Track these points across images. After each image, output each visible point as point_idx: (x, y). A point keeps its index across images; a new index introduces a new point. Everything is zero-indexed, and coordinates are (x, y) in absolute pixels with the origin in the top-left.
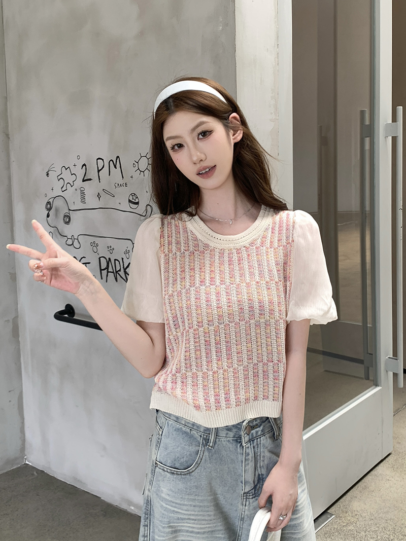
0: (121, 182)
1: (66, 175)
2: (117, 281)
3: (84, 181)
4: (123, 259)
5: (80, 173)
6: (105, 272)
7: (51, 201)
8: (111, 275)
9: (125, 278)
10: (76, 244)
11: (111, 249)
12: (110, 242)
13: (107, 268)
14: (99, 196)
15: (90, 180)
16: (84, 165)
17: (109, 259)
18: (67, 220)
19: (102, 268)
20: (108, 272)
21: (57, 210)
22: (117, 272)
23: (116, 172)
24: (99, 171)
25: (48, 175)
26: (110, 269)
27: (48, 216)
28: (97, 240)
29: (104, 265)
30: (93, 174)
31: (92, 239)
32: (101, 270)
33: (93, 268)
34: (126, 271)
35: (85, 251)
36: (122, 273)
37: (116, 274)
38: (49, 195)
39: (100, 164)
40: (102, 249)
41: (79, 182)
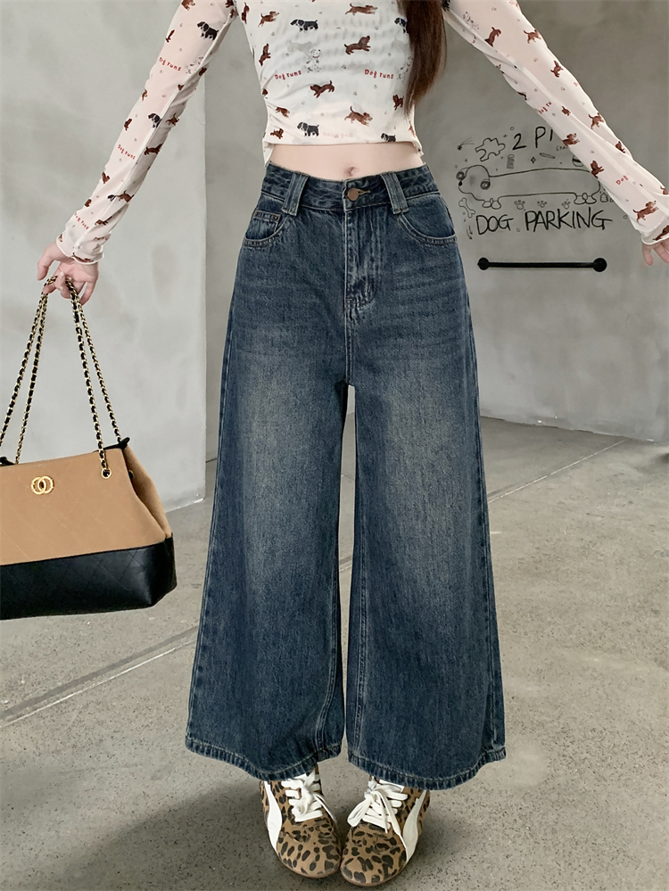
1: (490, 146)
2: (547, 228)
3: (514, 148)
4: (558, 210)
5: (511, 142)
6: (532, 225)
7: (464, 171)
8: (541, 227)
9: (557, 225)
10: (496, 205)
11: (543, 204)
12: (542, 198)
13: (536, 220)
14: (533, 160)
15: (524, 147)
16: (519, 135)
17: (540, 212)
18: (486, 185)
19: (529, 220)
20: (537, 223)
21: (472, 179)
22: (548, 222)
24: (537, 138)
25: (460, 148)
26: (540, 220)
27: (460, 184)
28: (522, 199)
29: (531, 217)
30: (528, 140)
31: (517, 199)
32: (527, 223)
33: (518, 220)
34: (560, 220)
35: (508, 209)
36: (556, 222)
37: (547, 224)
38: (462, 166)
39: (540, 131)
40: (531, 206)
41: (508, 150)
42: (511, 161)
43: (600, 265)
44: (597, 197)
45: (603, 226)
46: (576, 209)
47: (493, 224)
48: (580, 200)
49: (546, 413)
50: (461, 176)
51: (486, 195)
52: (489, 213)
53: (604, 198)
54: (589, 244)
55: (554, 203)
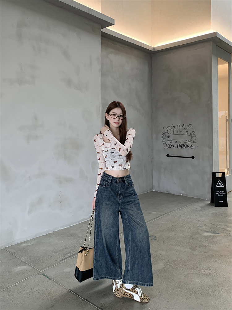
0: (184, 129)
1: (169, 128)
4: (183, 144)
5: (173, 128)
8: (180, 147)
10: (171, 142)
11: (180, 142)
12: (180, 141)
13: (179, 146)
14: (178, 132)
15: (176, 129)
16: (174, 126)
17: (180, 144)
18: (169, 137)
21: (166, 135)
23: (183, 128)
25: (163, 128)
28: (176, 141)
29: (178, 145)
30: (176, 127)
33: (176, 146)
34: (184, 146)
35: (173, 143)
36: (183, 147)
37: (181, 147)
38: (164, 132)
39: (179, 126)
40: (178, 142)
41: (172, 129)
42: (173, 132)
43: (193, 157)
44: (191, 141)
45: (193, 148)
46: (187, 144)
47: (170, 146)
48: (188, 142)
49: (183, 193)
50: (163, 135)
51: (169, 139)
52: (169, 143)
53: (193, 142)
54: (190, 152)
55: (183, 142)
